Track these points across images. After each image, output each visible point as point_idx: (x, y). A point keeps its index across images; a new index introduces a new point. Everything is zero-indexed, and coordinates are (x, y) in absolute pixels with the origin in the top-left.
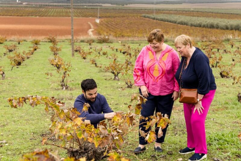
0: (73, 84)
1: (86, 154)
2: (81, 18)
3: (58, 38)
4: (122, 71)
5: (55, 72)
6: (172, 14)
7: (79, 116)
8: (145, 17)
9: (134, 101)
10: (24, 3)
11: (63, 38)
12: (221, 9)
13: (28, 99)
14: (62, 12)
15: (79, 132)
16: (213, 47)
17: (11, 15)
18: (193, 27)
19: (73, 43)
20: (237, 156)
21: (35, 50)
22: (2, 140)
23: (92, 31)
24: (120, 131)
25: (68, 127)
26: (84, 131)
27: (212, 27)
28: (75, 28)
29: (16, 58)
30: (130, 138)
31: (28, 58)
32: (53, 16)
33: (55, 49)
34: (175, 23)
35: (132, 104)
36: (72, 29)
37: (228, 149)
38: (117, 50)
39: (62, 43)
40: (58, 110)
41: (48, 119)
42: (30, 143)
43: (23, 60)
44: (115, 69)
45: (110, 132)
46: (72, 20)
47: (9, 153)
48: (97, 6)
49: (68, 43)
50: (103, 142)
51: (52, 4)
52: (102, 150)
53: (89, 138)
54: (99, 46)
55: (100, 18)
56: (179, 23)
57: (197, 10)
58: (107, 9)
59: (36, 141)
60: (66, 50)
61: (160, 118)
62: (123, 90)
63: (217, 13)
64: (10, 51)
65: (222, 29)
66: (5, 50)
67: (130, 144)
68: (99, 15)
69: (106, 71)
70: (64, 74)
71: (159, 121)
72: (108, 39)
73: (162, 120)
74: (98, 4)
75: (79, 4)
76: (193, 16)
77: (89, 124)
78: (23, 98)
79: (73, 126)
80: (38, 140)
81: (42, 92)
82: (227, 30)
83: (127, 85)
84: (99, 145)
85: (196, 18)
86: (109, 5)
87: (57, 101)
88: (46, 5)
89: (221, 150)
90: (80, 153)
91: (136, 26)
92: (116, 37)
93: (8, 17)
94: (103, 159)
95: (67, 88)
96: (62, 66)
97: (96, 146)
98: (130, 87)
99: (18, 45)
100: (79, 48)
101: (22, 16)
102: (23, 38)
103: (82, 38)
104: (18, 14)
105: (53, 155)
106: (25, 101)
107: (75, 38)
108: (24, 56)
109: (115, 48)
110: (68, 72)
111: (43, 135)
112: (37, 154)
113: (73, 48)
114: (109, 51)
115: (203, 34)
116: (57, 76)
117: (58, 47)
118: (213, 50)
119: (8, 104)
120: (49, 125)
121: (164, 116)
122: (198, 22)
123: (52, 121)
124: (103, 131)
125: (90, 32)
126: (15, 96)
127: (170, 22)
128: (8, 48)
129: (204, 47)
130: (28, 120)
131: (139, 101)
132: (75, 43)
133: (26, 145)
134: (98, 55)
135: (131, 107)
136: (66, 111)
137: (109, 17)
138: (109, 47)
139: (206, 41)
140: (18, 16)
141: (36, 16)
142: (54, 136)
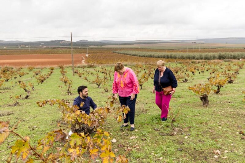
0: (74, 92)
1: (84, 131)
2: (77, 54)
3: (65, 66)
4: (102, 83)
5: (63, 85)
6: (128, 50)
7: (79, 110)
8: (113, 52)
9: (109, 99)
10: (44, 47)
11: (68, 65)
12: (155, 47)
13: (48, 101)
14: (67, 51)
15: (79, 118)
16: (152, 68)
17: (37, 54)
18: (140, 57)
19: (74, 68)
20: (167, 126)
21: (52, 73)
22: (34, 126)
23: (84, 61)
24: (102, 117)
25: (72, 116)
26: (82, 118)
27: (151, 56)
28: (74, 60)
29: (40, 78)
30: (108, 120)
31: (48, 78)
32: (61, 53)
33: (63, 72)
34: (131, 55)
35: (108, 101)
36: (73, 60)
37: (162, 123)
38: (99, 71)
39: (67, 69)
40: (66, 106)
41: (60, 112)
42: (51, 127)
43: (45, 79)
44: (98, 82)
45: (96, 117)
46: (72, 55)
47: (38, 133)
48: (86, 47)
49: (70, 68)
50: (93, 123)
51: (60, 47)
52: (93, 128)
53: (85, 121)
54: (88, 69)
55: (88, 53)
56: (132, 55)
57: (142, 48)
58: (92, 49)
59: (54, 125)
60: (69, 72)
61: (124, 108)
62: (103, 93)
63: (153, 49)
64: (37, 74)
65: (156, 57)
66: (34, 74)
67: (108, 124)
68: (87, 52)
69: (93, 84)
70: (69, 86)
71: (124, 110)
72: (93, 65)
73: (125, 109)
74: (87, 46)
75: (76, 46)
76: (140, 51)
77: (84, 114)
78: (45, 101)
79: (75, 115)
80: (55, 124)
81: (56, 97)
82: (159, 58)
83: (105, 91)
84: (91, 125)
85: (142, 52)
86: (93, 46)
87: (65, 102)
88: (57, 47)
89: (158, 124)
90: (80, 131)
91: (109, 58)
92: (98, 64)
93: (35, 55)
94: (93, 133)
95: (71, 94)
96: (68, 82)
97: (89, 126)
98: (107, 92)
99: (41, 71)
100: (77, 71)
101: (43, 54)
102: (44, 66)
103: (78, 65)
104: (41, 53)
105: (65, 132)
106: (46, 103)
107: (74, 66)
108: (45, 77)
109: (98, 70)
110: (71, 85)
111: (58, 122)
112: (56, 132)
113: (73, 71)
114: (94, 72)
115: (146, 61)
116: (65, 88)
117: (65, 71)
118: (152, 69)
119: (37, 105)
120: (62, 115)
121: (126, 107)
122: (143, 54)
123: (63, 113)
124: (93, 117)
125: (83, 62)
126: (41, 100)
127: (128, 54)
128: (35, 73)
129: (147, 68)
130: (49, 113)
131: (112, 99)
132: (75, 68)
133: (48, 128)
134: (88, 74)
135: (108, 103)
136: (71, 107)
137: (94, 53)
138: (94, 69)
139: (148, 65)
140: (41, 54)
141: (51, 54)
142: (65, 122)
